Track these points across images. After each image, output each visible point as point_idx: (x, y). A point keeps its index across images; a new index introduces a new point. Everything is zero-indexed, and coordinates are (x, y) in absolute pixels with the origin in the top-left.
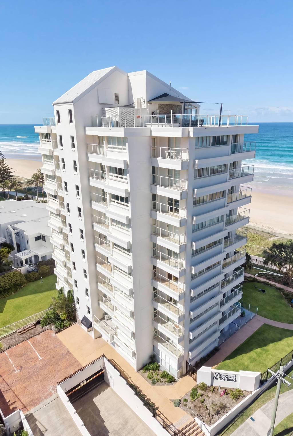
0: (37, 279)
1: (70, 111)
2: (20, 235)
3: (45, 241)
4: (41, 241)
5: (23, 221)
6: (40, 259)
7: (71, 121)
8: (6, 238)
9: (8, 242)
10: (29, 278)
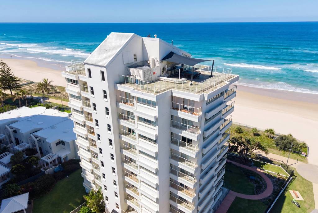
0: (63, 177)
1: (103, 73)
2: (42, 142)
3: (64, 145)
4: (61, 145)
5: (41, 129)
6: (63, 161)
7: (103, 79)
8: (28, 144)
9: (31, 147)
10: (57, 177)
